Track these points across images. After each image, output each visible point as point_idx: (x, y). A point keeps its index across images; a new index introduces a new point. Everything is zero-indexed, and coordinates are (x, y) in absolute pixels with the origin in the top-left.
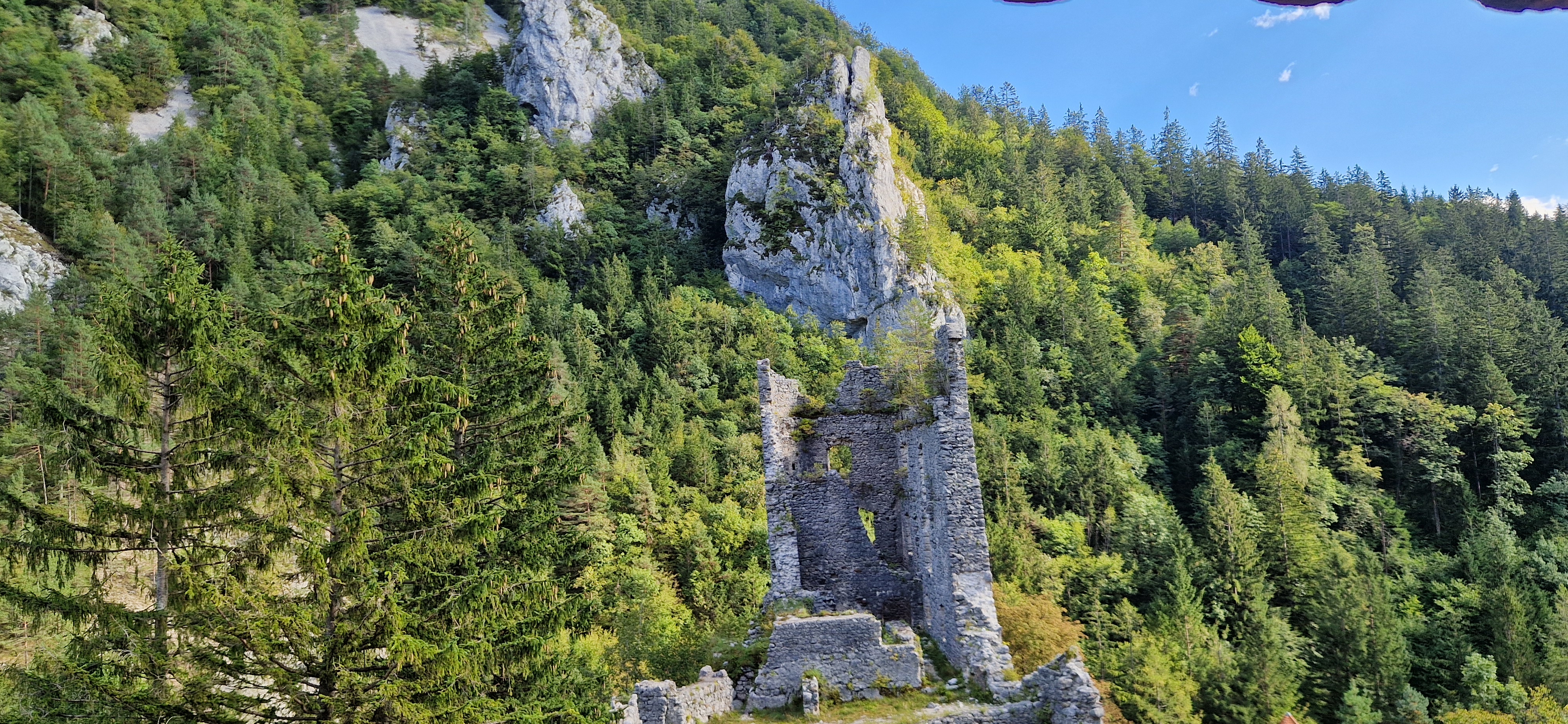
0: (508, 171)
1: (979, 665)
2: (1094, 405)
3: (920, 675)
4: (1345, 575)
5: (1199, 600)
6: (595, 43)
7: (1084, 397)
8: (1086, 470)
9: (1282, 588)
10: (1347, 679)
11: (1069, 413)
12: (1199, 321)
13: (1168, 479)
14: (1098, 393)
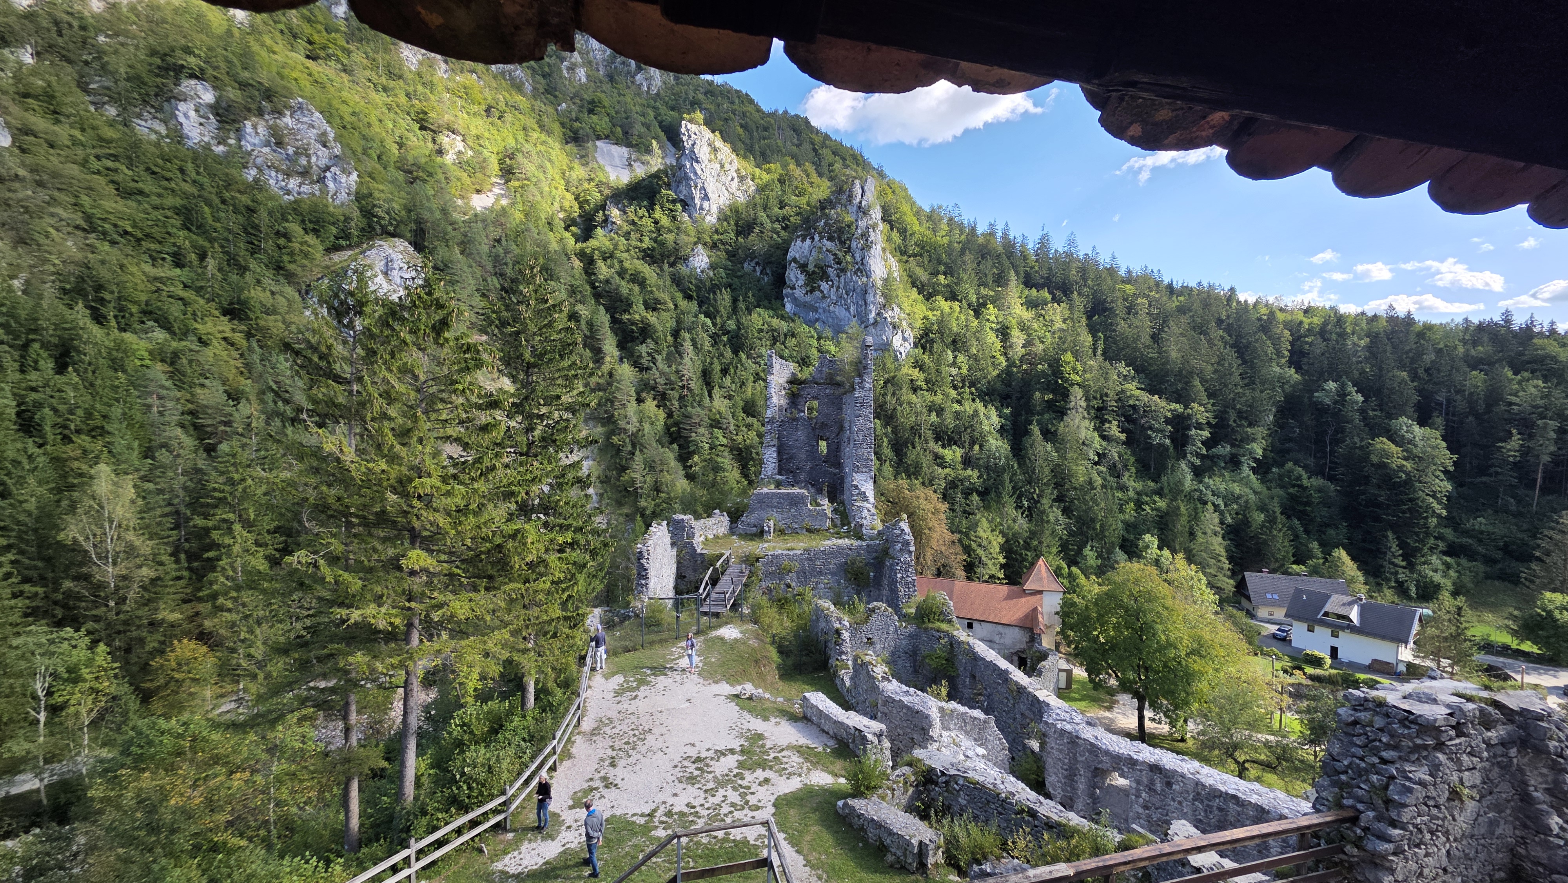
0: (670, 238)
1: (860, 521)
2: (977, 390)
3: (829, 524)
4: (1095, 489)
5: (1015, 497)
6: (722, 166)
7: (972, 384)
8: (967, 424)
9: (1061, 493)
10: (1086, 542)
11: (963, 393)
12: (1041, 347)
13: (1011, 432)
14: (981, 384)
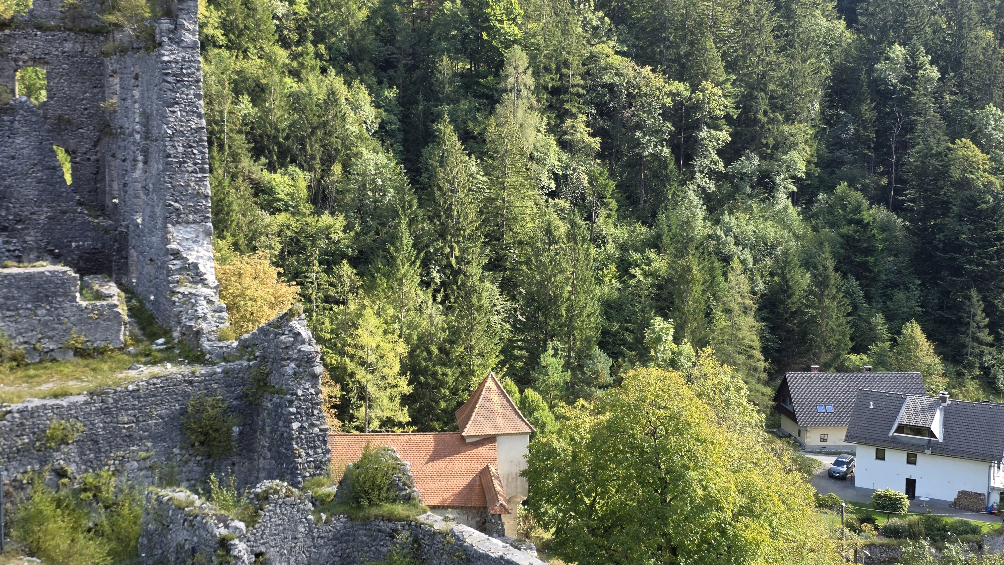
1: (192, 324)
2: (329, 48)
3: (123, 335)
4: (556, 243)
5: (418, 263)
7: (320, 38)
8: (314, 120)
9: (497, 253)
10: (545, 341)
11: (301, 55)
14: (336, 36)
